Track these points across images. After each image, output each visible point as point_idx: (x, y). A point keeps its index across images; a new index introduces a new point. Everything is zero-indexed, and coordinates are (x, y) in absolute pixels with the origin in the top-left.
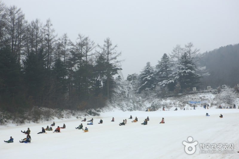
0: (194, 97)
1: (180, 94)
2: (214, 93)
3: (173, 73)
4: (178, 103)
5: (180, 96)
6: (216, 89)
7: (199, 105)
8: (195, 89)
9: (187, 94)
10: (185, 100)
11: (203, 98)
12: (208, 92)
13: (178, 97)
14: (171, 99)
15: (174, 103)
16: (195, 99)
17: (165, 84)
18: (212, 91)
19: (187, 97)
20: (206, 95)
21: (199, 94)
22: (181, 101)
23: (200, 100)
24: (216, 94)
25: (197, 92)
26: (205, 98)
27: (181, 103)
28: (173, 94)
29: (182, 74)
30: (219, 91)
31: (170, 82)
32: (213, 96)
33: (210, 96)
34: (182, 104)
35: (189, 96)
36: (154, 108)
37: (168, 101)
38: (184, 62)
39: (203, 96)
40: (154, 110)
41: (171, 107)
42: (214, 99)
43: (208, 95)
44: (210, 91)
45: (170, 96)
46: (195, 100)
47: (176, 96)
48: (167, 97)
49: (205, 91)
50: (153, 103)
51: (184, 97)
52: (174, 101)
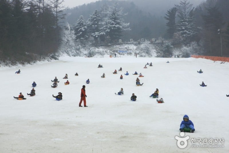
0: (121, 47)
1: (110, 44)
2: (136, 45)
3: (104, 27)
4: (109, 51)
5: (110, 46)
6: (137, 41)
7: (125, 53)
8: (120, 40)
9: (115, 44)
10: (114, 49)
11: (128, 48)
12: (131, 44)
13: (108, 46)
14: (103, 48)
15: (106, 51)
16: (122, 48)
17: (97, 35)
18: (134, 43)
19: (115, 47)
20: (129, 46)
21: (124, 45)
22: (111, 50)
23: (126, 50)
24: (137, 45)
25: (122, 43)
26: (129, 49)
27: (111, 52)
28: (104, 44)
29: (113, 28)
30: (139, 43)
31: (102, 34)
32: (135, 47)
33: (133, 47)
34: (113, 53)
35: (117, 46)
36: (91, 55)
37: (101, 49)
38: (113, 18)
39: (128, 46)
40: (91, 57)
41: (104, 54)
42: (136, 50)
43: (131, 46)
44: (133, 43)
45: (102, 46)
46: (122, 50)
47: (106, 46)
48: (99, 46)
49: (128, 42)
50: (90, 50)
51: (113, 47)
52: (105, 49)
